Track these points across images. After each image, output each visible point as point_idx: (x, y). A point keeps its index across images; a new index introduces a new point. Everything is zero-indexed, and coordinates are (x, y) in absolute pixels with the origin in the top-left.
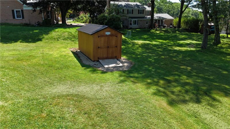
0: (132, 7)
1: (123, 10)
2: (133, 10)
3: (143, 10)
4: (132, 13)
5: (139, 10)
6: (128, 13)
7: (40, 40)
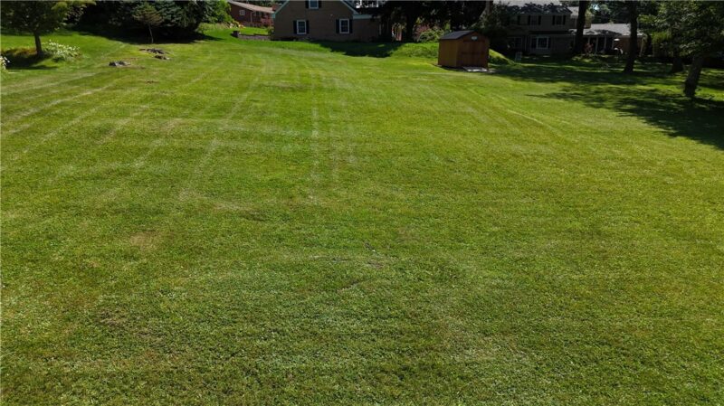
0: (540, 11)
1: (519, 17)
2: (540, 17)
3: (565, 17)
4: (539, 23)
5: (554, 17)
6: (529, 24)
7: (389, 55)
